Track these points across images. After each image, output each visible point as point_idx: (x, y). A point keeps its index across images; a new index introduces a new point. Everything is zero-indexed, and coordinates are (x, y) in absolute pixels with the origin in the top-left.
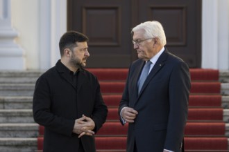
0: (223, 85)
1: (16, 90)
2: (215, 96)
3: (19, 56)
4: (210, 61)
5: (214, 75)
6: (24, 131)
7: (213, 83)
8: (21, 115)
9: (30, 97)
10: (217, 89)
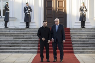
0: (70, 31)
1: (35, 31)
2: (69, 32)
3: (35, 26)
4: (68, 27)
5: (69, 29)
6: (36, 38)
7: (69, 30)
8: (36, 35)
9: (37, 32)
10: (69, 31)
